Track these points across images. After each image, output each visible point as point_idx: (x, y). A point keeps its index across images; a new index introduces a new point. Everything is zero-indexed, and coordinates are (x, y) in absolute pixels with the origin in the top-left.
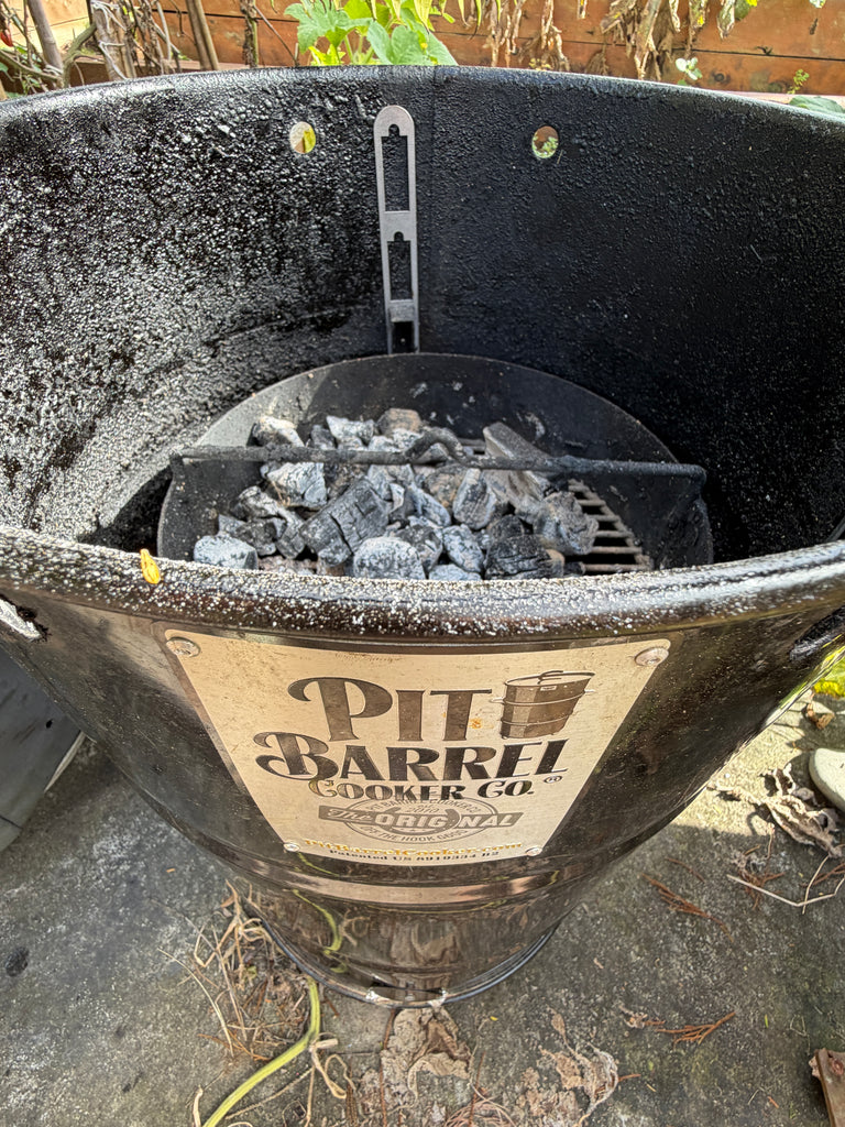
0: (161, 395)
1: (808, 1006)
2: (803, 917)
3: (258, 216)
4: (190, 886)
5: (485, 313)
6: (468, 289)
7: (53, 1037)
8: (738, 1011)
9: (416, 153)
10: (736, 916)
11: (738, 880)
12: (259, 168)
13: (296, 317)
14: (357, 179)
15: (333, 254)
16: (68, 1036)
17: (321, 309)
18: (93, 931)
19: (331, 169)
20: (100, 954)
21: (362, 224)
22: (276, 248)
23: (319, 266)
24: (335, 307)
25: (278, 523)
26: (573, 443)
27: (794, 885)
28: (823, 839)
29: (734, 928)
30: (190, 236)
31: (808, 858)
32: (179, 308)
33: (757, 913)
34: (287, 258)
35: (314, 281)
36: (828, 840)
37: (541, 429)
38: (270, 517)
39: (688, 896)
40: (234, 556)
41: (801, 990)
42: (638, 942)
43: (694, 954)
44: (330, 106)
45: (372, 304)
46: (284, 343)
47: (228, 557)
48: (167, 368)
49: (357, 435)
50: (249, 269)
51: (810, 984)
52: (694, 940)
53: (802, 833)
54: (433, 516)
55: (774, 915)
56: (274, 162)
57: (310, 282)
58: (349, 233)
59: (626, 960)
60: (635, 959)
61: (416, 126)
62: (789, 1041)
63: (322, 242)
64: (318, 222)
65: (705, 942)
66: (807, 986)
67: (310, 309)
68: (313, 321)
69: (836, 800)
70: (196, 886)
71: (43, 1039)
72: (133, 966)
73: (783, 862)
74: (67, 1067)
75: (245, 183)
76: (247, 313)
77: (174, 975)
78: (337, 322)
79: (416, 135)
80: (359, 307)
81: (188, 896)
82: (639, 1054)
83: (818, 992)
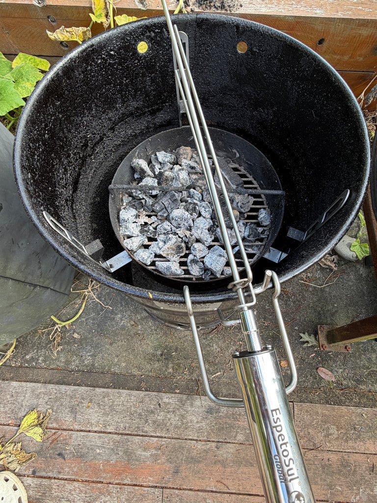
0: (97, 153)
1: (320, 314)
2: (322, 290)
3: (126, 80)
4: (121, 303)
5: (218, 105)
6: (211, 97)
7: (92, 347)
8: (298, 318)
9: (189, 48)
10: (301, 292)
11: (302, 282)
12: (126, 62)
13: (142, 111)
14: (165, 59)
15: (156, 87)
16: (96, 346)
17: (152, 107)
18: (94, 319)
19: (155, 57)
20: (98, 325)
21: (167, 74)
22: (134, 89)
23: (151, 92)
24: (157, 105)
25: (143, 201)
26: (249, 163)
27: (321, 281)
28: (332, 265)
29: (299, 296)
30: (102, 95)
31: (327, 272)
32: (100, 121)
33: (307, 291)
34: (138, 91)
35: (149, 98)
36: (333, 265)
37: (238, 155)
38: (141, 199)
39: (285, 288)
40: (132, 216)
41: (318, 310)
42: (269, 303)
43: (286, 304)
44: (153, 34)
45: (172, 102)
46: (138, 121)
47: (130, 217)
48: (98, 143)
49: (168, 162)
50: (124, 99)
51: (321, 308)
52: (286, 300)
53: (325, 264)
54: (196, 198)
55: (313, 291)
56: (132, 59)
57: (147, 98)
58: (162, 79)
59: (264, 308)
60: (267, 307)
61: (189, 38)
62: (312, 323)
63: (151, 83)
64: (149, 77)
65: (290, 301)
66: (320, 309)
67: (148, 107)
68: (149, 111)
69: (339, 253)
70: (123, 303)
71: (89, 348)
72: (110, 327)
73: (318, 274)
74: (99, 353)
75: (121, 69)
76: (124, 114)
77: (123, 328)
78: (158, 110)
79: (189, 41)
80: (167, 104)
81: (121, 306)
82: (267, 332)
83: (323, 311)
